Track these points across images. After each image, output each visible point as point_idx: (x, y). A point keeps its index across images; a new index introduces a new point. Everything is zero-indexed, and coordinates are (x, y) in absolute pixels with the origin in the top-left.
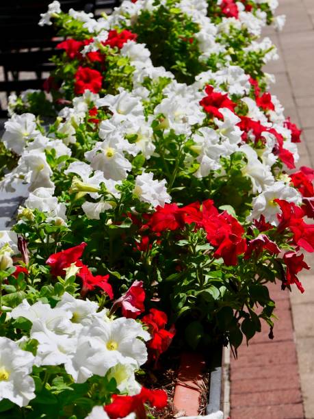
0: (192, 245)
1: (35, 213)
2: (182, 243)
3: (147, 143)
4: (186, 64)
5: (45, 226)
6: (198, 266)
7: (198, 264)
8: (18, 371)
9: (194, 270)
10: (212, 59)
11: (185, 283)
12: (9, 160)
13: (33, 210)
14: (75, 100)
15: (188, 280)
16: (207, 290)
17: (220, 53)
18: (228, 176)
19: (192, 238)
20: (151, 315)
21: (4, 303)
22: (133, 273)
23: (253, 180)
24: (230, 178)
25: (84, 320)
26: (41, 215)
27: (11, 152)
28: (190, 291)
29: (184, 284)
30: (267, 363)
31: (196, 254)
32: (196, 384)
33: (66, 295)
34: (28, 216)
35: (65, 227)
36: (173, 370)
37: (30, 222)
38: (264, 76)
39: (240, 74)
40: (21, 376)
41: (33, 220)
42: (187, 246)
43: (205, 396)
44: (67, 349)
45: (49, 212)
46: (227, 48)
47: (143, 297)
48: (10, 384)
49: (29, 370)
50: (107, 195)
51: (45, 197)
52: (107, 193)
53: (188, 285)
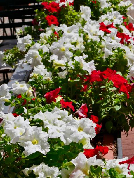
0: (107, 88)
1: (38, 76)
2: (103, 87)
3: (81, 45)
4: (94, 12)
5: (42, 81)
6: (110, 97)
7: (110, 96)
8: (42, 140)
9: (108, 99)
10: (105, 10)
11: (105, 104)
12: (19, 54)
13: (38, 75)
14: (47, 29)
15: (106, 103)
16: (114, 107)
17: (109, 7)
18: (117, 59)
19: (107, 85)
20: (91, 118)
21: (29, 112)
22: (81, 101)
23: (128, 60)
24: (118, 60)
25: (64, 119)
26: (41, 77)
27: (20, 51)
28: (106, 108)
29: (103, 105)
30: (131, 143)
31: (109, 92)
32: (111, 148)
33: (56, 108)
34: (36, 77)
35: (51, 81)
36: (100, 142)
37: (36, 80)
38: (128, 17)
39: (118, 15)
40: (44, 142)
41: (37, 79)
42: (105, 88)
43: (116, 152)
44: (60, 131)
45: (44, 75)
46: (111, 5)
47: (87, 110)
48: (39, 145)
49: (47, 139)
50: (69, 68)
51: (41, 69)
52: (68, 67)
53: (105, 105)
